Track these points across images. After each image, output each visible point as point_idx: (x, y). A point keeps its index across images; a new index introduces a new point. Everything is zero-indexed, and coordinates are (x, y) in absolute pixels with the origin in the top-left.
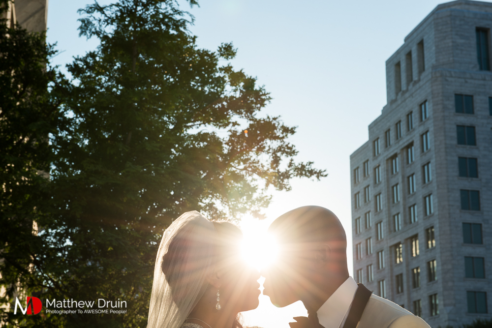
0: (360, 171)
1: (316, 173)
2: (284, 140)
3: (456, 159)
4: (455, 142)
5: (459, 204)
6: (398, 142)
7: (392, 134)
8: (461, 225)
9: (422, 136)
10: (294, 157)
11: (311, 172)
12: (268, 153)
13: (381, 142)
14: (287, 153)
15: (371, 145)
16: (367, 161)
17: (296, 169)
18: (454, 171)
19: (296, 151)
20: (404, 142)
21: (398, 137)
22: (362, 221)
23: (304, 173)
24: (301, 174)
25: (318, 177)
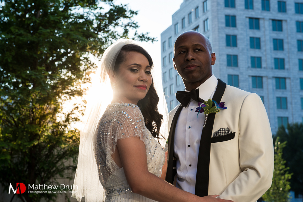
0: (167, 44)
1: (151, 39)
2: (132, 18)
3: (224, 36)
4: (224, 25)
5: (225, 63)
6: (190, 26)
7: (186, 20)
8: (226, 76)
9: (204, 22)
10: (137, 29)
11: (148, 39)
12: (122, 27)
13: (179, 26)
14: (133, 27)
15: (173, 27)
16: (171, 37)
17: (139, 37)
18: (223, 42)
19: (138, 26)
20: (194, 25)
21: (190, 22)
22: (167, 74)
23: (143, 39)
24: (142, 40)
25: (152, 41)
